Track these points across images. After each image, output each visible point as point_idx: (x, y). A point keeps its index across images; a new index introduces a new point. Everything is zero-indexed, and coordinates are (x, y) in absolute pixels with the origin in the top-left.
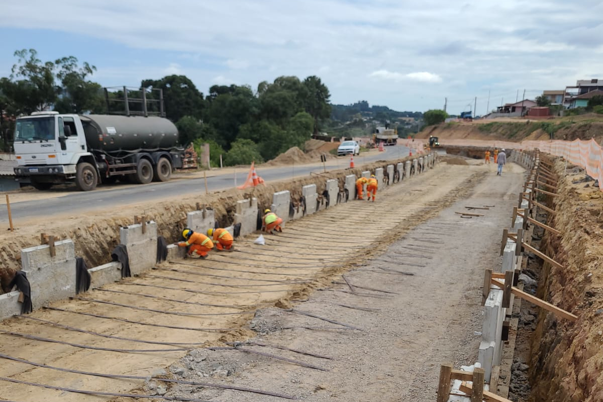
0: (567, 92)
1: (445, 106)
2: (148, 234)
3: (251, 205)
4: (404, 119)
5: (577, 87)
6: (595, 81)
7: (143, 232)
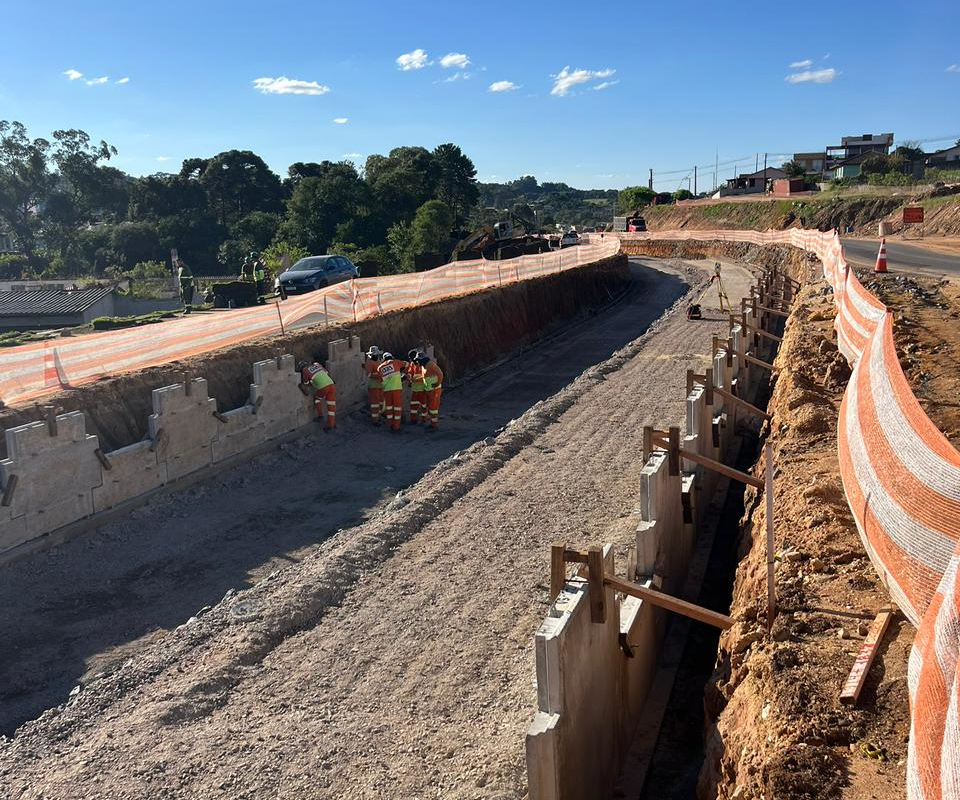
0: (829, 154)
1: (651, 181)
2: (195, 397)
3: (350, 346)
4: (591, 201)
5: (842, 147)
6: (867, 137)
7: (187, 394)
